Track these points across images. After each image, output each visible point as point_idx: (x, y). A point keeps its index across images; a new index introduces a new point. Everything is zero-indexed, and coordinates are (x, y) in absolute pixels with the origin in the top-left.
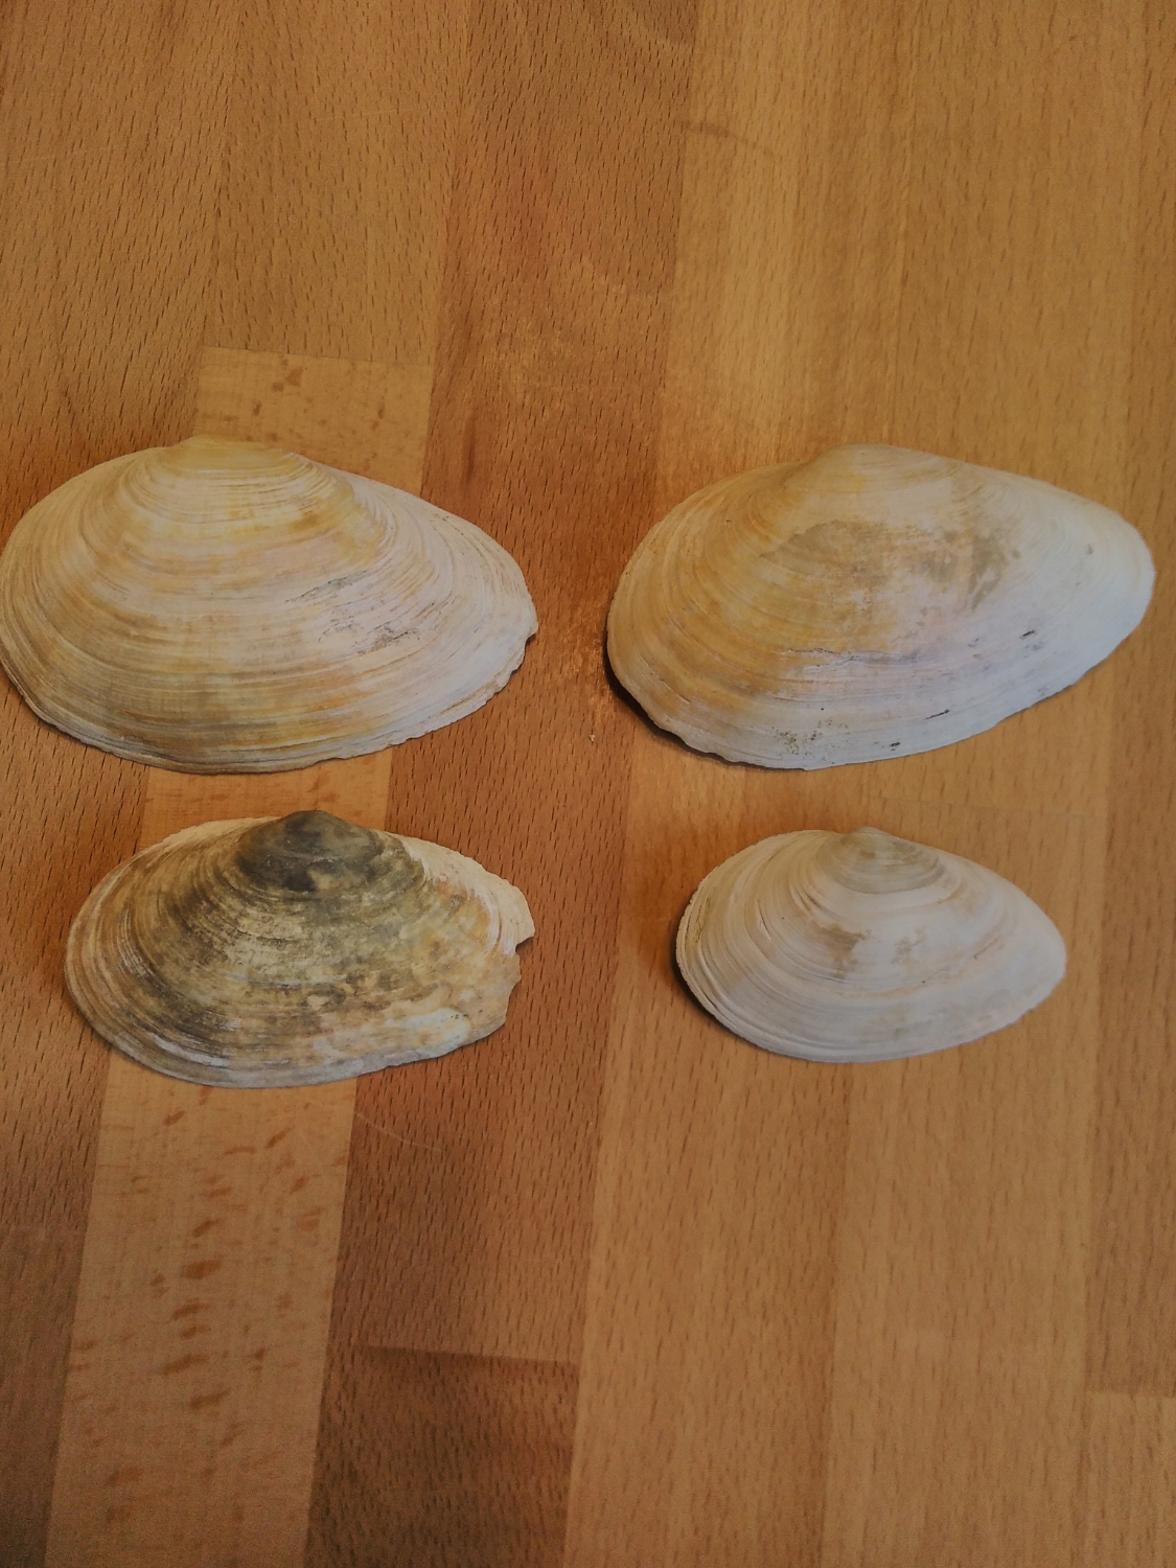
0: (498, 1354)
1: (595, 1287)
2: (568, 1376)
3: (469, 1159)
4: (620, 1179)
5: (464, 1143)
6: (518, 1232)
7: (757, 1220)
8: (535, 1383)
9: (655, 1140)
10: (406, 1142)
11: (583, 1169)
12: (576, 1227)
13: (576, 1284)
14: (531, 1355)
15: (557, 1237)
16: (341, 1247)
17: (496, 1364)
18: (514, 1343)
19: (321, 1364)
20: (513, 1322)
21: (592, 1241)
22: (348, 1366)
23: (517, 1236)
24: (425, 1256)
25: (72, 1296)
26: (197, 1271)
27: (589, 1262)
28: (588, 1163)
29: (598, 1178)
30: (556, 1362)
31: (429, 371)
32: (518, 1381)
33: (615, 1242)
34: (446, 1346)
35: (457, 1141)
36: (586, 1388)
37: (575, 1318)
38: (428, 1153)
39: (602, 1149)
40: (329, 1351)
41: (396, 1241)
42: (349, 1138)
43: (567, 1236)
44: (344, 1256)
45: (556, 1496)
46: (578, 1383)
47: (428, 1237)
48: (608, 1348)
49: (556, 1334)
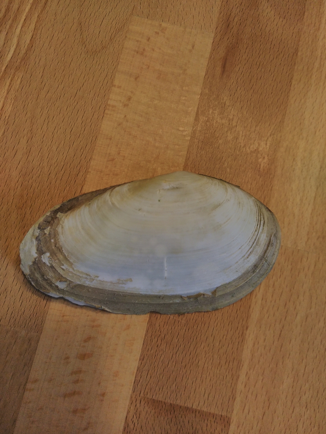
0: (199, 408)
1: (240, 386)
2: (226, 421)
3: (195, 327)
4: (254, 344)
5: (194, 321)
6: (212, 360)
7: (307, 368)
8: (213, 423)
9: (269, 330)
11: (240, 338)
12: (235, 361)
13: (233, 385)
14: (212, 411)
15: (227, 364)
16: (141, 356)
17: (198, 412)
18: (206, 405)
19: (128, 402)
20: (206, 396)
21: (241, 368)
22: (138, 405)
23: (211, 361)
24: (174, 363)
25: (31, 360)
26: (83, 357)
27: (239, 376)
28: (242, 335)
29: (245, 343)
30: (222, 416)
31: (213, 35)
32: (206, 421)
33: (250, 369)
34: (178, 402)
35: (192, 319)
36: (233, 427)
37: (231, 398)
39: (248, 331)
40: (131, 397)
41: (163, 356)
43: (231, 364)
44: (142, 359)
46: (230, 425)
47: (176, 356)
48: (243, 412)
49: (223, 403)
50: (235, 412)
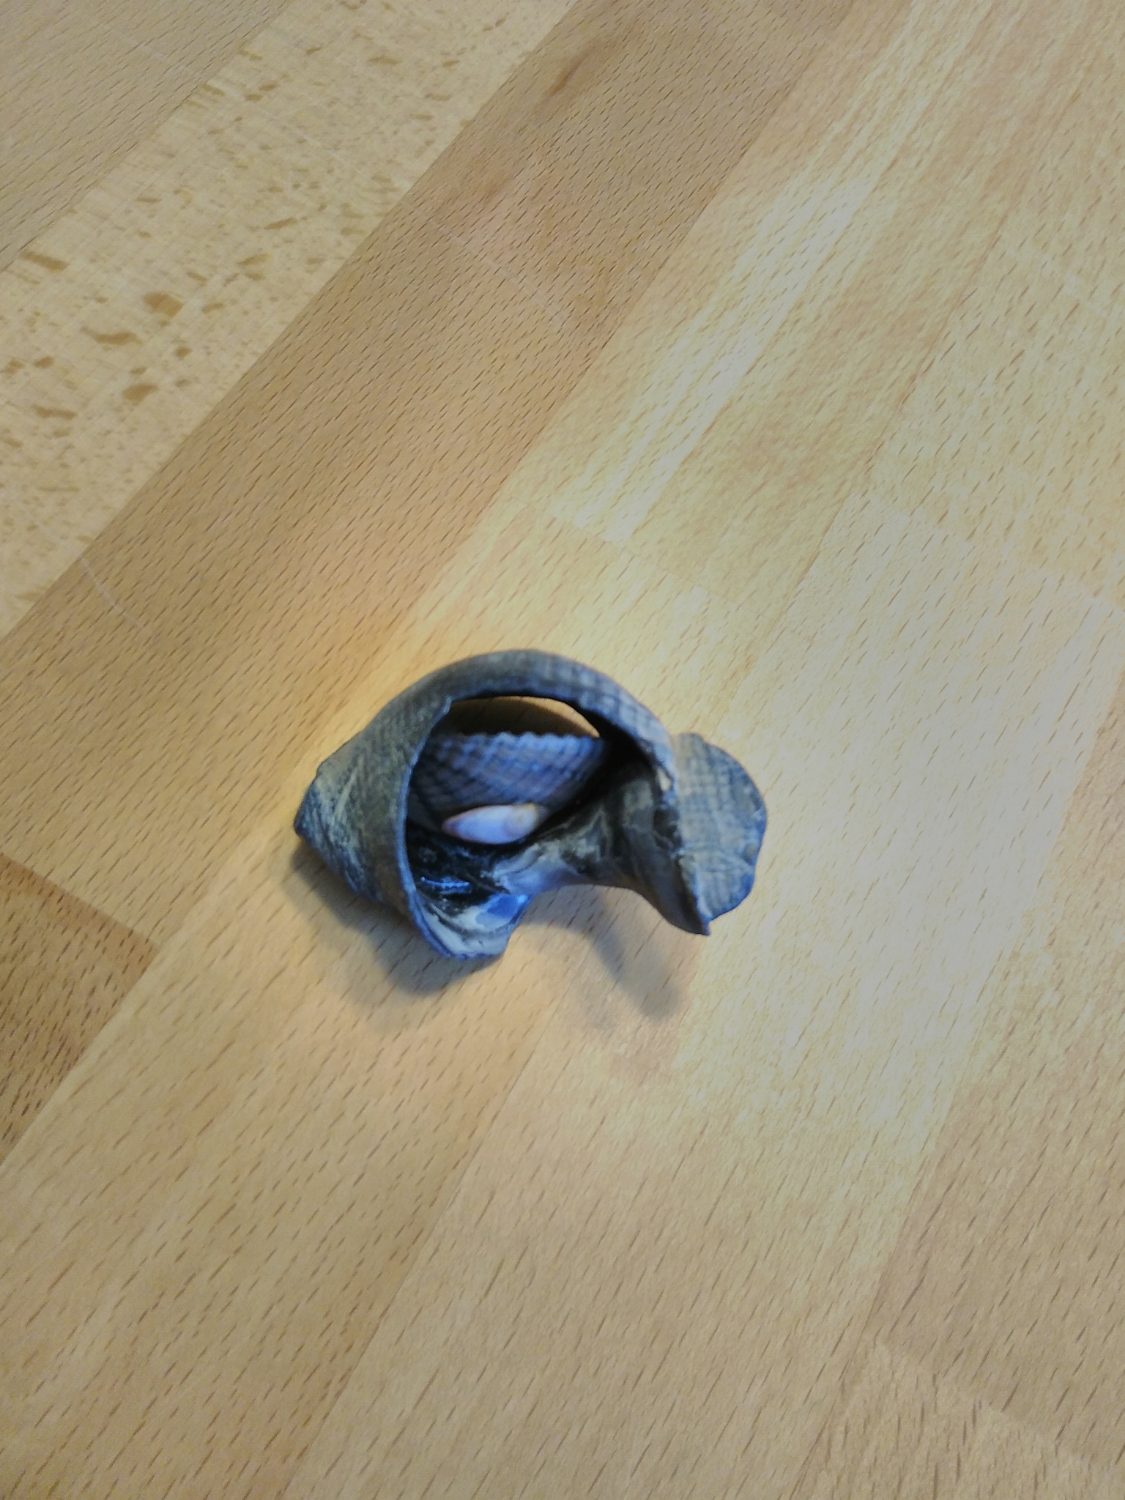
0: (67, 887)
1: (237, 864)
2: (137, 954)
3: (176, 657)
5: (182, 638)
6: (182, 759)
8: (90, 946)
10: (118, 609)
11: (304, 725)
12: (257, 785)
13: (216, 851)
14: (107, 910)
15: (226, 787)
17: (56, 898)
18: (95, 883)
23: (180, 763)
24: (57, 735)
27: (249, 832)
28: (313, 722)
29: (317, 743)
30: (131, 933)
32: (69, 933)
34: (9, 848)
35: (175, 633)
36: (150, 982)
37: (191, 888)
38: (134, 631)
41: (34, 705)
42: (56, 578)
43: (239, 789)
45: (20, 1106)
46: (144, 970)
47: (74, 717)
48: (208, 946)
49: (155, 897)
50: (182, 936)
